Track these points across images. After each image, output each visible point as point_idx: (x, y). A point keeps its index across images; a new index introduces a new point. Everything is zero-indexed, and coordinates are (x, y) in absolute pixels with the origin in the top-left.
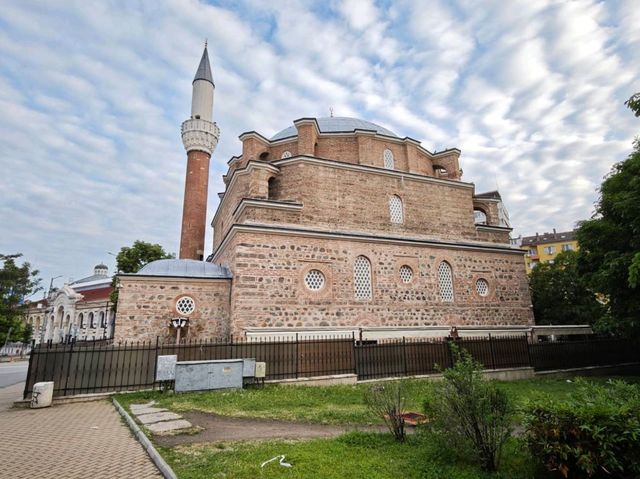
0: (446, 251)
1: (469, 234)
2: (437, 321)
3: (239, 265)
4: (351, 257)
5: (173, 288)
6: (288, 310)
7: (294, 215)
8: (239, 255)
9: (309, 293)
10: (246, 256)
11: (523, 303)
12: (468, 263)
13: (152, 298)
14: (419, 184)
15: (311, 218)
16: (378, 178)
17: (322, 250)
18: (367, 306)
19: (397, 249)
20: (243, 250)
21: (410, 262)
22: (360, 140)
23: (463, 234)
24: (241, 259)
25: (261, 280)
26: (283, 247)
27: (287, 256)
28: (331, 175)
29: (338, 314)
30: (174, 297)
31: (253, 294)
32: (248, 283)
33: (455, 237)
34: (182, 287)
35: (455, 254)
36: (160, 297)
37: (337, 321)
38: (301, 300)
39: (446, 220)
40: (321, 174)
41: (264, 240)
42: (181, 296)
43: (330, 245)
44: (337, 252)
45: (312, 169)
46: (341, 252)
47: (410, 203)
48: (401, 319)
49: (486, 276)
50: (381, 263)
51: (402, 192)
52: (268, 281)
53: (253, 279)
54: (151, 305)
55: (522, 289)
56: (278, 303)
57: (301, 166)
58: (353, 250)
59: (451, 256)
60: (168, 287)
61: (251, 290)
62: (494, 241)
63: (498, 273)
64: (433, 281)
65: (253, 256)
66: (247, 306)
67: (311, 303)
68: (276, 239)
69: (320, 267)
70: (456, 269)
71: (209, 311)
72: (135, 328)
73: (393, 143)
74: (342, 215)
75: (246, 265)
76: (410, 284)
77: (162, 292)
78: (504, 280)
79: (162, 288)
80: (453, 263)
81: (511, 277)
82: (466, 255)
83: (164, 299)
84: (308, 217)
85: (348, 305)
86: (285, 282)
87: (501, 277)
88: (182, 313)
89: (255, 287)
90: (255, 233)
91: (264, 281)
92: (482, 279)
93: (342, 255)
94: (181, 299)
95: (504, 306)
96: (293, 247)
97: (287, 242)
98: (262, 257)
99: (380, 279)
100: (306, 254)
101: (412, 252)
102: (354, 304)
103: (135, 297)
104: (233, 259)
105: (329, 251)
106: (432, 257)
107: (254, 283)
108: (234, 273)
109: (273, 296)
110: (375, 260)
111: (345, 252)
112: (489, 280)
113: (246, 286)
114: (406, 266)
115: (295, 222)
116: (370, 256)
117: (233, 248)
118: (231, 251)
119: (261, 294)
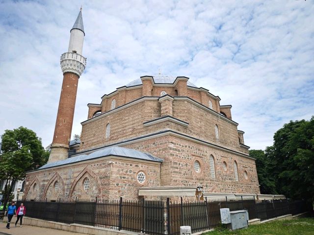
0: (235, 155)
2: (236, 192)
3: (171, 154)
4: (208, 155)
5: (136, 166)
6: (190, 183)
7: (185, 129)
8: (171, 149)
9: (196, 173)
10: (173, 149)
11: (257, 184)
12: (241, 163)
13: (127, 172)
14: (223, 121)
15: (191, 132)
16: (211, 115)
17: (199, 150)
18: (215, 182)
19: (222, 152)
20: (172, 146)
21: (226, 160)
22: (202, 93)
23: (237, 148)
24: (171, 151)
25: (179, 164)
26: (186, 146)
27: (188, 151)
28: (196, 110)
29: (206, 186)
30: (137, 172)
31: (177, 172)
32: (175, 166)
34: (140, 165)
35: (237, 157)
36: (130, 171)
37: (206, 190)
38: (194, 177)
39: (231, 140)
40: (193, 108)
41: (179, 141)
42: (139, 171)
43: (201, 148)
44: (204, 151)
45: (190, 105)
46: (205, 151)
47: (221, 130)
48: (225, 189)
49: (246, 170)
50: (217, 160)
51: (218, 123)
52: (182, 165)
53: (176, 163)
54: (126, 176)
55: (256, 177)
57: (186, 102)
58: (209, 151)
60: (134, 165)
61: (176, 170)
62: (245, 153)
63: (249, 168)
64: (233, 170)
65: (176, 150)
66: (176, 179)
67: (197, 179)
68: (183, 141)
69: (199, 159)
70: (238, 165)
71: (152, 182)
72: (119, 191)
73: (212, 97)
74: (201, 132)
75: (173, 155)
76: (226, 172)
77: (131, 168)
78: (251, 172)
79: (131, 165)
80: (238, 162)
81: (253, 171)
83: (132, 173)
84: (190, 131)
85: (209, 181)
86: (188, 166)
87: (250, 170)
88: (140, 182)
89: (177, 168)
90: (176, 137)
91: (181, 165)
93: (206, 154)
94: (139, 174)
95: (252, 185)
96: (189, 147)
97: (187, 144)
98: (179, 151)
99: (218, 168)
100: (194, 151)
101: (226, 154)
102: (211, 180)
103: (119, 171)
104: (160, 150)
105: (201, 151)
106: (232, 158)
107: (177, 166)
108: (168, 159)
109: (184, 174)
110: (215, 158)
111: (206, 152)
112: (247, 172)
113: (174, 168)
114: (224, 162)
115: (186, 133)
116: (214, 155)
117: (161, 144)
118: (156, 145)
119: (180, 173)
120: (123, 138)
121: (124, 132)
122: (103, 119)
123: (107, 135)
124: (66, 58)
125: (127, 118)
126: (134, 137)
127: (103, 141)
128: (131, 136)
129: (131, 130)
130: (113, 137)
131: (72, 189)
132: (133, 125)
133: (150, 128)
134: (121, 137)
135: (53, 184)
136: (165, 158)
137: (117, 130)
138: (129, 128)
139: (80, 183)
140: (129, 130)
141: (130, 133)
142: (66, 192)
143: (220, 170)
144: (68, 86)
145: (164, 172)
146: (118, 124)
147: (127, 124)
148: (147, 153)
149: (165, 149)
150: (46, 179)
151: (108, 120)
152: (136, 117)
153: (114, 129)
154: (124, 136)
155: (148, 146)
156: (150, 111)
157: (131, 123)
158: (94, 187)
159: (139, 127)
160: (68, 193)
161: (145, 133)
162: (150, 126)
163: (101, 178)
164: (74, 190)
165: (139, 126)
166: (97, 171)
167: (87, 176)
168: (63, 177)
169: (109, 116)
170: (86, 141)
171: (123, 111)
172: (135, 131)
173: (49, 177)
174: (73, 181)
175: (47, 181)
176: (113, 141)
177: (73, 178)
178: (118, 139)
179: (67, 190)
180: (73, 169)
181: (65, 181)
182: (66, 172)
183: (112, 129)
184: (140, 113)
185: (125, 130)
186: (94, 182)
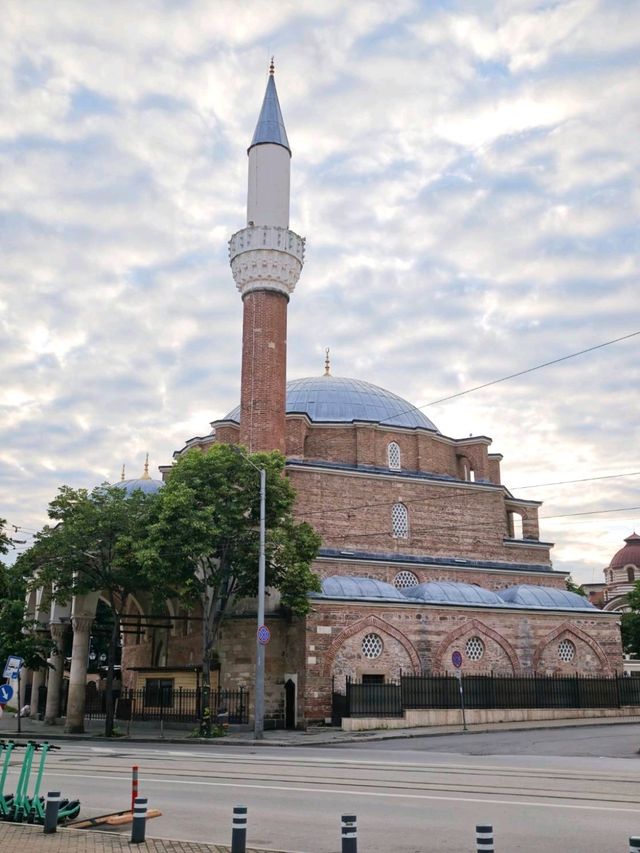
120: (454, 553)
121: (454, 539)
122: (381, 484)
123: (397, 531)
125: (457, 511)
126: (477, 558)
128: (473, 555)
129: (471, 541)
130: (418, 541)
131: (537, 656)
132: (475, 534)
133: (515, 551)
134: (445, 550)
135: (461, 643)
137: (431, 530)
138: (467, 537)
139: (555, 648)
140: (466, 540)
141: (470, 548)
142: (520, 662)
146: (433, 516)
151: (398, 493)
152: (481, 520)
153: (420, 522)
154: (453, 550)
157: (470, 527)
158: (588, 657)
159: (491, 543)
160: (528, 663)
161: (505, 557)
162: (515, 548)
163: (604, 644)
165: (489, 539)
166: (593, 633)
167: (566, 636)
169: (401, 486)
171: (443, 489)
172: (481, 548)
173: (444, 626)
174: (537, 642)
175: (438, 634)
176: (423, 552)
177: (537, 637)
178: (437, 550)
179: (525, 657)
180: (529, 622)
181: (510, 641)
182: (508, 623)
183: (416, 521)
184: (490, 514)
185: (454, 536)
186: (588, 648)
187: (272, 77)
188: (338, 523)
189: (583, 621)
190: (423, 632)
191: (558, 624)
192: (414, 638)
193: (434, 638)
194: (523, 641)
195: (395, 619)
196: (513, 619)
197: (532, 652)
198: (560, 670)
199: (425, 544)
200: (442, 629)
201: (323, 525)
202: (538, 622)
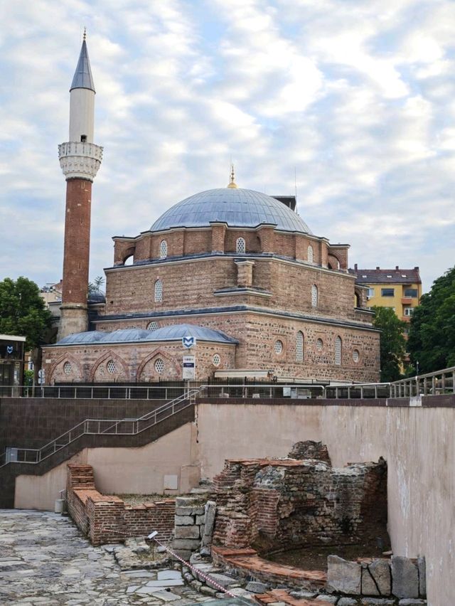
0: (340, 329)
1: (350, 315)
3: (248, 336)
4: (295, 332)
5: (212, 349)
6: (268, 367)
7: (267, 301)
8: (248, 329)
9: (276, 355)
10: (251, 330)
11: (376, 369)
12: (350, 338)
13: (203, 355)
14: (327, 276)
15: (274, 303)
16: (307, 272)
17: (283, 327)
18: (302, 366)
19: (317, 326)
20: (249, 326)
21: (322, 336)
22: (297, 238)
23: (348, 315)
24: (249, 332)
25: (257, 346)
26: (266, 325)
27: (268, 330)
28: (285, 271)
29: (289, 370)
30: (212, 355)
31: (254, 355)
32: (252, 348)
33: (343, 318)
34: (215, 348)
35: (344, 331)
36: (207, 354)
38: (273, 360)
39: (339, 304)
40: (280, 270)
41: (258, 320)
42: (215, 354)
43: (286, 323)
44: (289, 328)
45: (275, 266)
46: (291, 328)
47: (322, 292)
48: (316, 375)
49: (358, 348)
50: (309, 337)
51: (319, 282)
52: (260, 347)
53: (253, 345)
54: (203, 359)
55: (376, 358)
56: (264, 361)
57: (270, 263)
58: (296, 326)
59: (342, 332)
60: (210, 348)
61: (253, 352)
62: (364, 321)
63: (365, 346)
64: (332, 350)
65: (253, 330)
66: (252, 362)
67: (277, 362)
68: (263, 319)
69: (282, 339)
70: (344, 342)
71: (227, 364)
73: (313, 240)
74: (289, 301)
75: (250, 336)
76: (321, 352)
77: (207, 351)
78: (367, 351)
79: (207, 348)
80: (343, 338)
81: (371, 349)
82: (350, 332)
83: (208, 356)
84: (272, 302)
85: (293, 365)
86: (267, 348)
87: (366, 349)
88: (215, 365)
89: (254, 350)
90: (254, 315)
92: (356, 350)
93: (291, 331)
95: (366, 369)
96: (270, 325)
97: (267, 321)
98: (257, 331)
99: (308, 348)
100: (275, 328)
101: (323, 328)
102: (296, 363)
103: (197, 354)
104: (236, 330)
105: (286, 327)
106: (333, 333)
107: (254, 348)
108: (244, 341)
109: (262, 357)
110: (305, 335)
111: (293, 328)
112: (360, 351)
113: (251, 350)
114: (320, 339)
115: (268, 306)
116: (304, 331)
117: (237, 323)
118: (231, 324)
119: (257, 355)
120: (184, 307)
121: (186, 297)
122: (148, 270)
123: (158, 297)
124: (73, 153)
125: (189, 278)
126: (199, 307)
127: (151, 306)
128: (196, 306)
129: (196, 296)
130: (167, 302)
131: (140, 370)
132: (199, 291)
133: (223, 299)
134: (180, 305)
135: (104, 364)
136: (241, 339)
137: (173, 294)
138: (194, 294)
139: (151, 364)
140: (193, 297)
141: (195, 301)
142: (130, 373)
143: (310, 350)
144: (79, 205)
145: (238, 355)
146: (175, 284)
147: (189, 288)
148: (221, 332)
149: (241, 330)
150: (90, 357)
151: (157, 273)
152: (204, 281)
153: (168, 290)
154: (185, 304)
155: (221, 324)
156: (222, 275)
157: (196, 287)
158: (171, 369)
159: (208, 296)
160: (135, 374)
161: (216, 304)
162: (223, 297)
164: (142, 371)
165: (207, 293)
166: (174, 353)
167: (160, 357)
168: (123, 356)
169: (158, 269)
170: (117, 299)
171: (182, 266)
172: (202, 300)
173: (97, 356)
174: (140, 362)
175: (93, 360)
176: (168, 308)
177: (140, 358)
178: (176, 306)
179: (133, 371)
180: (138, 349)
181: (126, 362)
182: (126, 352)
183: (165, 290)
184: (209, 276)
185: (186, 295)
186: (171, 364)
187: (84, 42)
188: (127, 298)
189: (168, 347)
190: (87, 359)
191: (152, 349)
192: (83, 363)
193: (91, 362)
194: (133, 361)
195: (76, 353)
196: (128, 349)
197: (137, 367)
198: (153, 377)
199: (170, 304)
200: (95, 357)
201: (120, 301)
202: (142, 349)
